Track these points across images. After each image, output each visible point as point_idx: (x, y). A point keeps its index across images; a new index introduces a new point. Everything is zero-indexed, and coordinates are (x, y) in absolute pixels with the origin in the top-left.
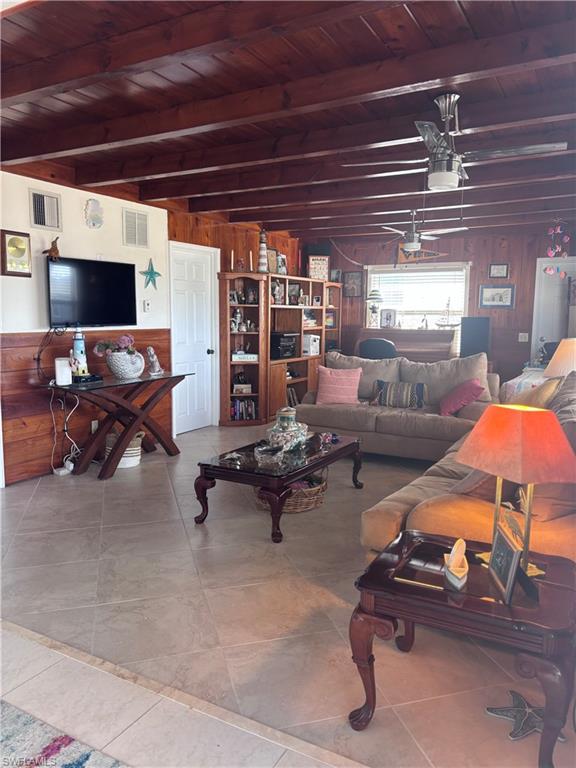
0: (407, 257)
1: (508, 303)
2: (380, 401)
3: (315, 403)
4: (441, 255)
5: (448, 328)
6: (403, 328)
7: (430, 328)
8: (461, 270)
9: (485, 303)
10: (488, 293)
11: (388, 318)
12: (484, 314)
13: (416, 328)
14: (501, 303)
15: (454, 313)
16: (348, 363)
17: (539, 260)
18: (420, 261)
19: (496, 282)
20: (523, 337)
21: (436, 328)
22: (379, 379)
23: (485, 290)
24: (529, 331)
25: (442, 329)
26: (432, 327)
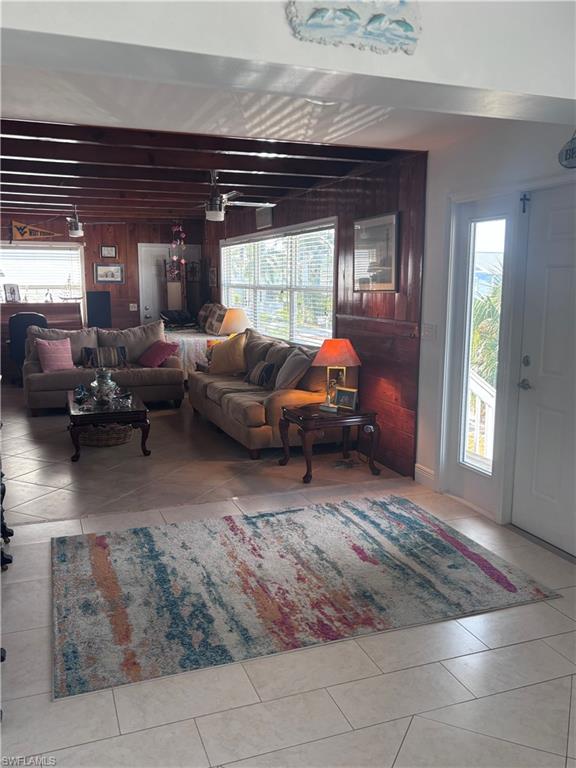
0: (22, 235)
1: (119, 279)
2: (92, 364)
3: (42, 371)
4: (56, 235)
5: (73, 301)
6: (29, 302)
7: (55, 302)
8: (76, 249)
9: (100, 279)
10: (101, 270)
11: (13, 292)
12: (100, 289)
13: (42, 301)
14: (113, 279)
15: (75, 287)
16: (55, 335)
17: (139, 244)
18: (35, 240)
19: (106, 262)
20: (133, 307)
21: (61, 301)
22: (85, 346)
23: (99, 268)
24: (137, 301)
25: (65, 302)
26: (57, 300)
